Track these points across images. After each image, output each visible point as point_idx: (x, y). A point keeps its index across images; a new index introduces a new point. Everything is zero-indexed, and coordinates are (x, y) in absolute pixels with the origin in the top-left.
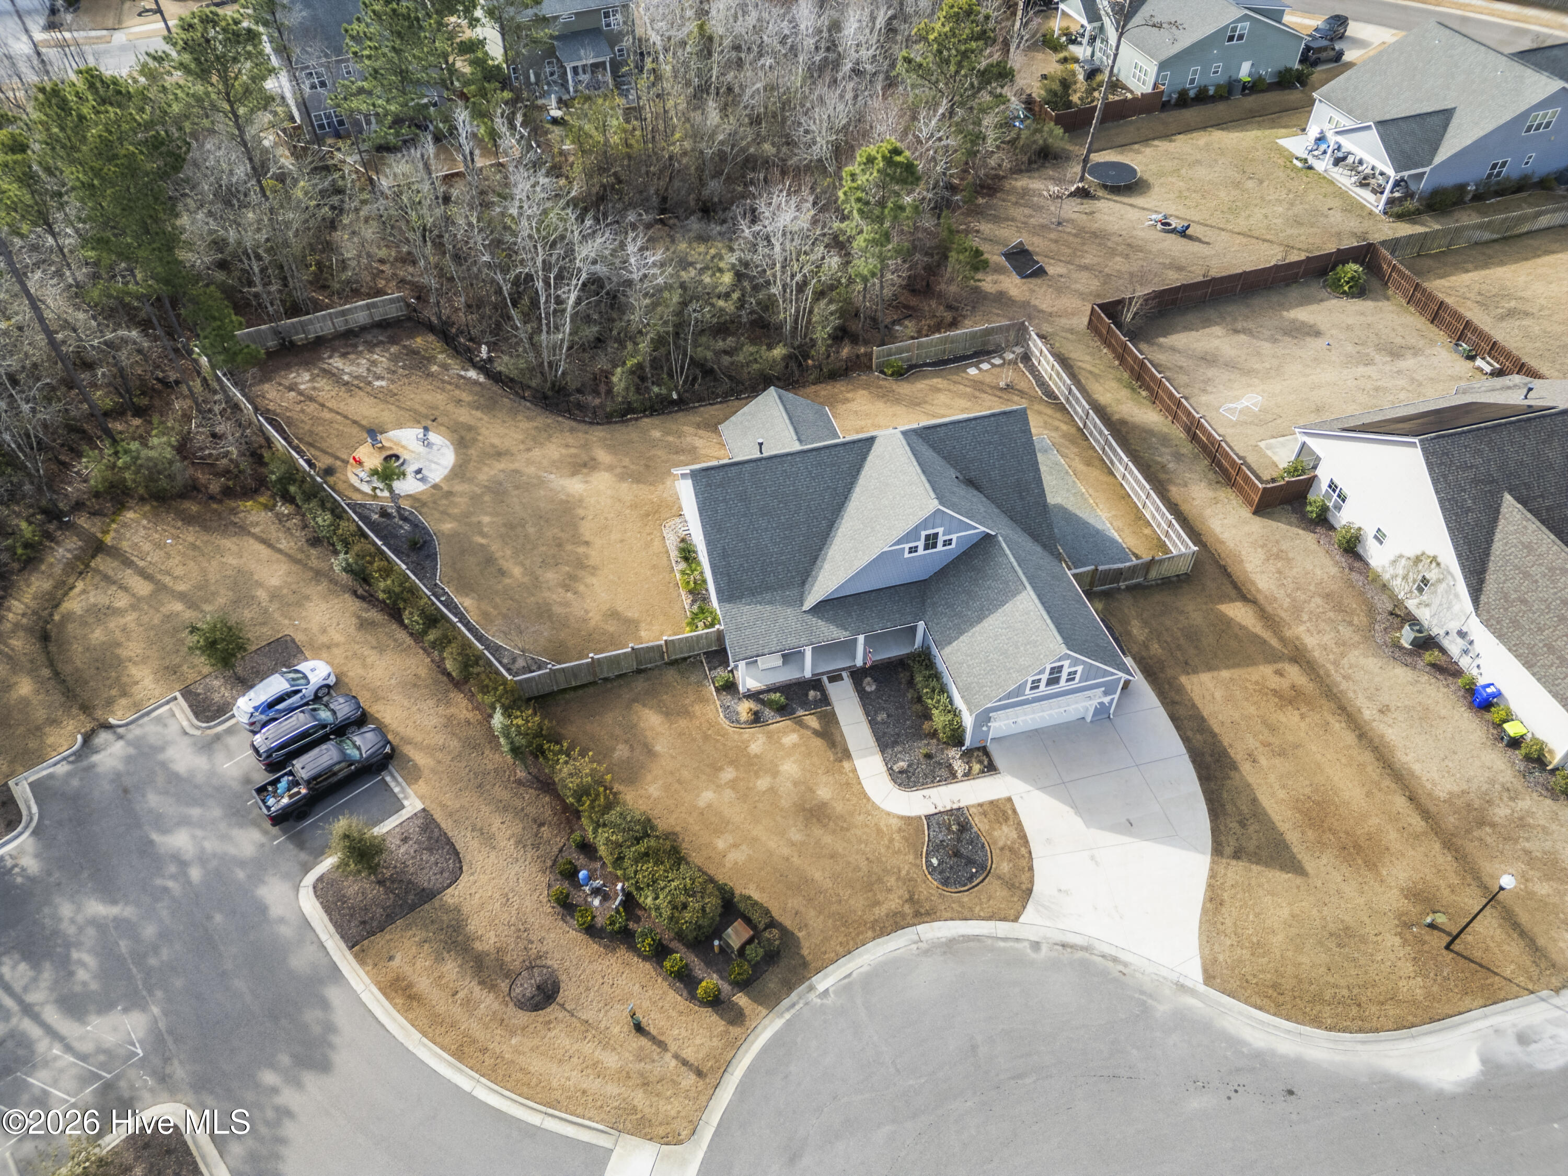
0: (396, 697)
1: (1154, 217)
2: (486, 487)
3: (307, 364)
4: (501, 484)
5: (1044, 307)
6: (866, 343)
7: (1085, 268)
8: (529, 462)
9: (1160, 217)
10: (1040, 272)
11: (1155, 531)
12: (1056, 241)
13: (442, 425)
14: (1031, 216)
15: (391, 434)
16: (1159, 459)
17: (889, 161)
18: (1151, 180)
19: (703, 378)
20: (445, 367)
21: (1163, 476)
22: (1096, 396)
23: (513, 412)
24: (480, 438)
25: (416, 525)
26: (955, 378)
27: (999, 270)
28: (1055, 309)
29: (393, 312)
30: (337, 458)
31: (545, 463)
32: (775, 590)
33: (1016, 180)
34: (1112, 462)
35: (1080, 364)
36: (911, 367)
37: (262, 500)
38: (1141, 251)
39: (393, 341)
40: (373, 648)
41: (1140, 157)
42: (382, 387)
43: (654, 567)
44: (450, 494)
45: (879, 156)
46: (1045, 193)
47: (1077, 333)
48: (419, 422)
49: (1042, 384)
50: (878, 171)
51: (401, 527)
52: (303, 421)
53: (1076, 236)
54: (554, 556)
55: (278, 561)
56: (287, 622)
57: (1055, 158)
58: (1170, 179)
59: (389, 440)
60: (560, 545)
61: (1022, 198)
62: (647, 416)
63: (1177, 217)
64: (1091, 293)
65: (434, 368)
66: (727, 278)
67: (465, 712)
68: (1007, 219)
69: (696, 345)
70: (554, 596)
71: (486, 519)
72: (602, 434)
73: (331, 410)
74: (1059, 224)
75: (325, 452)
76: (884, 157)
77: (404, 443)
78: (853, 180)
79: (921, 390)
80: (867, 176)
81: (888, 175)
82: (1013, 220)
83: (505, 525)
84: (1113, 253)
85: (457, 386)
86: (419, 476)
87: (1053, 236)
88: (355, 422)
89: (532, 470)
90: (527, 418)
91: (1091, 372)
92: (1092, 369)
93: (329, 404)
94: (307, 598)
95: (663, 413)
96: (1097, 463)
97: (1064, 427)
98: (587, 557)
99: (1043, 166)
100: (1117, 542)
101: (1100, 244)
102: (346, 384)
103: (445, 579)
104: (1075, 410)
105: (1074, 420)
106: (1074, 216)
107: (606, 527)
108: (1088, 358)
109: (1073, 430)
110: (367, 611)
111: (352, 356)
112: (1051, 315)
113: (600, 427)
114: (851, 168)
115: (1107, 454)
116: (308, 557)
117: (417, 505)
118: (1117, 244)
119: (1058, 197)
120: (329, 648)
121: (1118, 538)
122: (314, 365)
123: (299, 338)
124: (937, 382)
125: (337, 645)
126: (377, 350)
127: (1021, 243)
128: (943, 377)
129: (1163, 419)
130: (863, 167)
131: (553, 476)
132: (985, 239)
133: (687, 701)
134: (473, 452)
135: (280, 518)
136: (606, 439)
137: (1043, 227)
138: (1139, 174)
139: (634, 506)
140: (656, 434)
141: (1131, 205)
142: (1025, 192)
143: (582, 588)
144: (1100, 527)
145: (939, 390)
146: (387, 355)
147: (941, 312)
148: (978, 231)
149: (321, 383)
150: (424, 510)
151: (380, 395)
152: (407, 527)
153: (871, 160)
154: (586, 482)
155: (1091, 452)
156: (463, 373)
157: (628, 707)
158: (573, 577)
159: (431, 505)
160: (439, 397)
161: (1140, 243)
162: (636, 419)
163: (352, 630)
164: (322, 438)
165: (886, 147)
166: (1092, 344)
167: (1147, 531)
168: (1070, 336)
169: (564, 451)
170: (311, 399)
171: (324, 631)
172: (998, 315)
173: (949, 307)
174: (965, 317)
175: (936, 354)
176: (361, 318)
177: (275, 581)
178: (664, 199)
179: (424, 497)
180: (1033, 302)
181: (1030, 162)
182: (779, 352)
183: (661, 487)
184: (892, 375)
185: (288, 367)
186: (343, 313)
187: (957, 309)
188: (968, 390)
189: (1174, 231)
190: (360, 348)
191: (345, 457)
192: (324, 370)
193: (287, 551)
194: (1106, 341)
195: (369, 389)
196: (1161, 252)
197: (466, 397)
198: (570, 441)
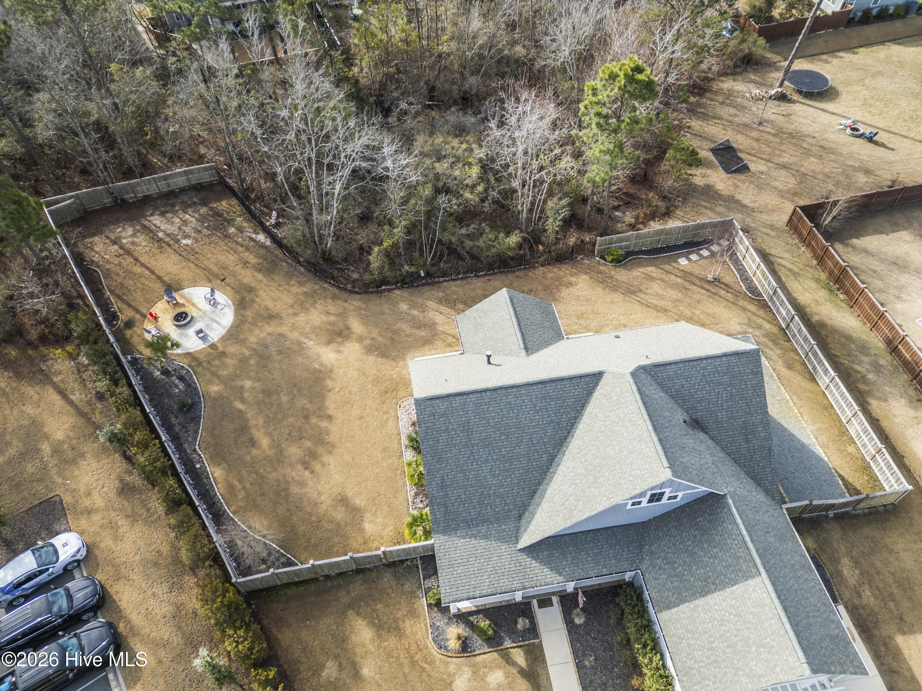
0: (136, 577)
1: (844, 122)
2: (254, 349)
3: (132, 219)
4: (267, 347)
5: (746, 202)
6: (590, 230)
7: (784, 167)
8: (294, 327)
9: (849, 122)
10: (744, 169)
11: (858, 449)
12: (757, 140)
13: (228, 285)
14: (736, 115)
15: (186, 291)
16: (859, 368)
17: (630, 79)
18: (840, 88)
19: (449, 255)
20: (240, 230)
21: (861, 386)
22: (795, 295)
23: (289, 276)
24: (258, 300)
25: (190, 386)
26: (667, 267)
27: (709, 165)
28: (757, 205)
29: (206, 178)
30: (138, 311)
31: (308, 329)
32: (491, 523)
33: (723, 81)
34: (814, 368)
35: (780, 261)
36: (629, 254)
37: (69, 348)
38: (833, 153)
39: (204, 203)
40: (127, 516)
41: (828, 66)
42: (187, 245)
43: (385, 450)
44: (223, 354)
45: (622, 74)
46: (748, 95)
47: (777, 229)
48: (210, 281)
49: (746, 279)
50: (620, 88)
51: (177, 386)
52: (118, 274)
53: (774, 135)
54: (300, 429)
55: (68, 413)
56: (60, 480)
57: (756, 64)
58: (856, 88)
59: (183, 297)
60: (306, 417)
61: (728, 98)
62: (398, 288)
63: (864, 123)
64: (789, 191)
65: (232, 230)
66: (475, 171)
67: (194, 600)
68: (714, 117)
69: (444, 229)
70: (293, 474)
71: (248, 384)
72: (357, 303)
73: (143, 265)
74: (760, 124)
75: (130, 306)
76: (626, 75)
77: (195, 300)
78: (594, 94)
79: (636, 278)
80: (608, 92)
81: (629, 92)
82: (720, 118)
83: (263, 391)
84: (807, 153)
85: (247, 249)
86: (201, 335)
87: (754, 134)
88: (159, 278)
89: (294, 335)
90: (299, 282)
91: (790, 270)
92: (792, 267)
93: (142, 259)
94: (82, 455)
95: (412, 286)
96: (798, 367)
97: (767, 326)
98: (328, 432)
99: (745, 70)
100: (822, 460)
101: (796, 145)
102: (160, 240)
103: (203, 445)
104: (778, 309)
105: (776, 319)
106: (773, 117)
107: (348, 402)
108: (787, 255)
109: (775, 330)
110: (130, 473)
111: (169, 215)
112: (753, 210)
113: (358, 296)
114: (593, 83)
115: (809, 360)
116: (93, 410)
117: (194, 364)
118: (812, 145)
119: (759, 99)
120: (89, 513)
121: (823, 455)
122: (139, 222)
123: (129, 197)
124: (650, 269)
125: (97, 511)
126: (190, 211)
127: (728, 141)
128: (656, 266)
129: (860, 324)
130: (604, 82)
131: (311, 343)
132: (695, 135)
133: (399, 615)
134: (249, 314)
135: (80, 369)
136: (361, 309)
137: (746, 126)
138: (830, 83)
139: (376, 381)
140: (404, 307)
141: (823, 110)
142: (729, 94)
143: (318, 467)
144: (805, 441)
145: (653, 279)
146: (197, 216)
147: (657, 202)
148: (689, 127)
149: (141, 239)
150: (199, 370)
151: (184, 254)
152: (181, 386)
153: (613, 77)
154: (339, 352)
155: (792, 355)
156: (254, 236)
157: (343, 613)
158: (313, 455)
159: (205, 365)
160: (231, 258)
161: (832, 145)
162: (389, 291)
163: (113, 495)
164: (129, 291)
165: (628, 64)
166: (791, 241)
167: (851, 449)
168: (770, 232)
169: (324, 318)
170: (129, 253)
171: (89, 494)
172: (706, 208)
173: (664, 198)
174: (676, 207)
175: (651, 243)
176: (181, 182)
177: (60, 435)
178: (432, 89)
179: (201, 357)
180: (738, 197)
181: (736, 66)
182: (514, 239)
183: (401, 363)
184: (611, 262)
185: (117, 222)
186: (165, 178)
187: (670, 200)
188: (679, 280)
189: (861, 136)
190: (177, 208)
191: (144, 311)
192: (145, 227)
193: (77, 403)
194: (806, 241)
195: (176, 247)
196: (850, 155)
197: (252, 259)
198: (332, 309)
